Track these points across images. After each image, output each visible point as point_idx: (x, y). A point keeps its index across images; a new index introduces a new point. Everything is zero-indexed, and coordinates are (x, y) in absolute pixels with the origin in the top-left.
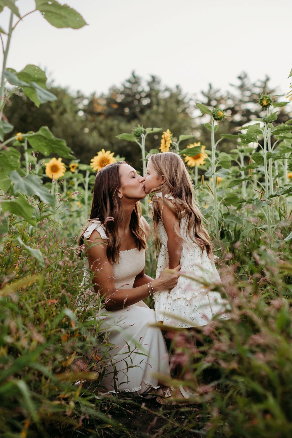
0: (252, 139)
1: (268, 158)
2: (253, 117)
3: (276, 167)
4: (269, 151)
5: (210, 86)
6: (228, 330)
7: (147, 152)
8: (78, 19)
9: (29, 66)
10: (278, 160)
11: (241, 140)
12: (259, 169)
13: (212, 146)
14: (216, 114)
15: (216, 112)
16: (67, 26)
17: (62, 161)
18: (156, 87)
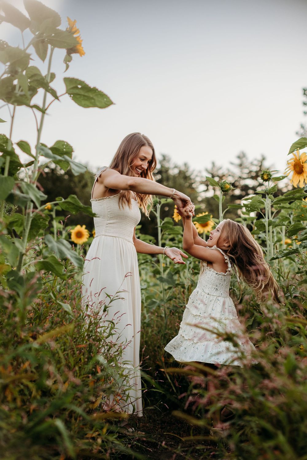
0: (255, 208)
1: (269, 225)
2: (250, 191)
3: (275, 234)
4: (270, 219)
5: (213, 164)
6: (240, 375)
7: (161, 220)
8: (105, 99)
9: (59, 142)
10: (277, 228)
11: (246, 209)
12: (260, 236)
13: (220, 215)
14: (223, 187)
15: (223, 185)
16: (94, 105)
17: (86, 228)
18: (167, 165)
